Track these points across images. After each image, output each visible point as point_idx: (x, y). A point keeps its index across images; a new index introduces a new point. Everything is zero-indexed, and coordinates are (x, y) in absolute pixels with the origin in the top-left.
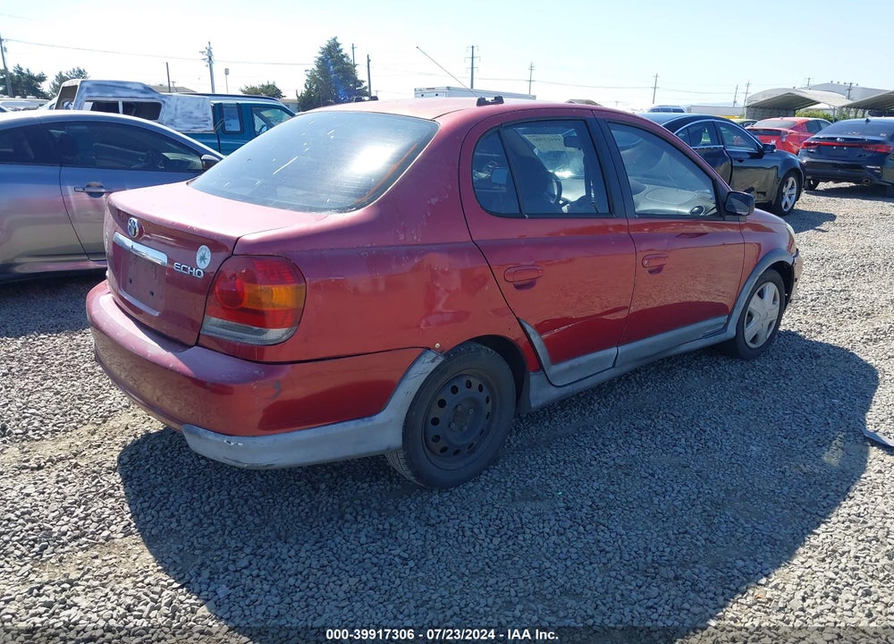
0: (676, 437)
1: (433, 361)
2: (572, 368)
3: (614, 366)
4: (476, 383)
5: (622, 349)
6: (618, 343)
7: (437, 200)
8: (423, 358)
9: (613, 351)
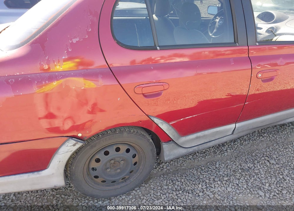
0: (263, 181)
1: (74, 145)
2: (197, 138)
3: (232, 133)
4: (123, 148)
5: (238, 125)
6: (236, 121)
7: (77, 39)
8: (67, 144)
9: (232, 126)
